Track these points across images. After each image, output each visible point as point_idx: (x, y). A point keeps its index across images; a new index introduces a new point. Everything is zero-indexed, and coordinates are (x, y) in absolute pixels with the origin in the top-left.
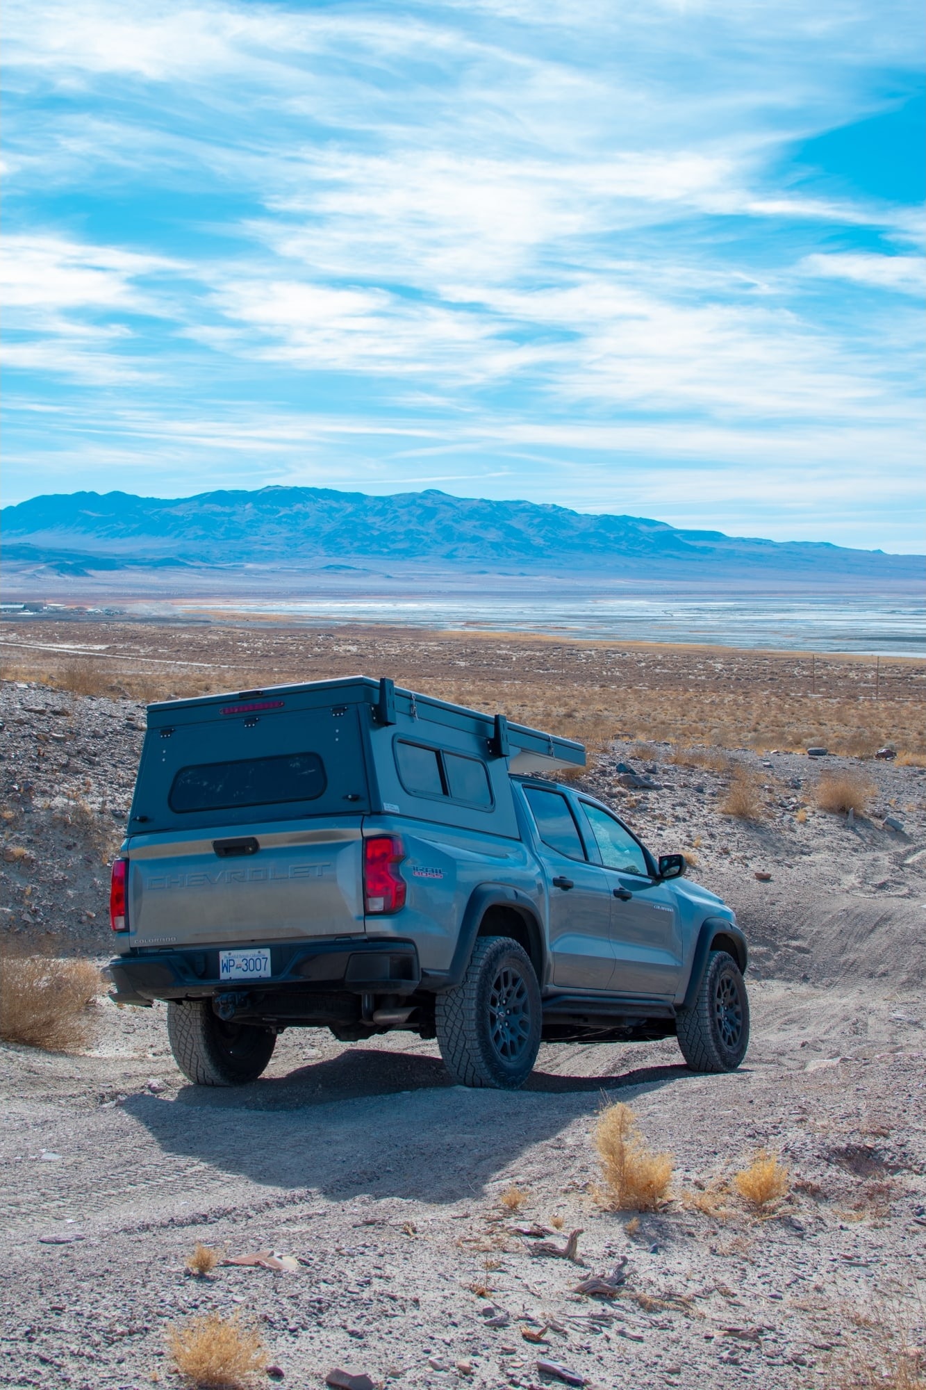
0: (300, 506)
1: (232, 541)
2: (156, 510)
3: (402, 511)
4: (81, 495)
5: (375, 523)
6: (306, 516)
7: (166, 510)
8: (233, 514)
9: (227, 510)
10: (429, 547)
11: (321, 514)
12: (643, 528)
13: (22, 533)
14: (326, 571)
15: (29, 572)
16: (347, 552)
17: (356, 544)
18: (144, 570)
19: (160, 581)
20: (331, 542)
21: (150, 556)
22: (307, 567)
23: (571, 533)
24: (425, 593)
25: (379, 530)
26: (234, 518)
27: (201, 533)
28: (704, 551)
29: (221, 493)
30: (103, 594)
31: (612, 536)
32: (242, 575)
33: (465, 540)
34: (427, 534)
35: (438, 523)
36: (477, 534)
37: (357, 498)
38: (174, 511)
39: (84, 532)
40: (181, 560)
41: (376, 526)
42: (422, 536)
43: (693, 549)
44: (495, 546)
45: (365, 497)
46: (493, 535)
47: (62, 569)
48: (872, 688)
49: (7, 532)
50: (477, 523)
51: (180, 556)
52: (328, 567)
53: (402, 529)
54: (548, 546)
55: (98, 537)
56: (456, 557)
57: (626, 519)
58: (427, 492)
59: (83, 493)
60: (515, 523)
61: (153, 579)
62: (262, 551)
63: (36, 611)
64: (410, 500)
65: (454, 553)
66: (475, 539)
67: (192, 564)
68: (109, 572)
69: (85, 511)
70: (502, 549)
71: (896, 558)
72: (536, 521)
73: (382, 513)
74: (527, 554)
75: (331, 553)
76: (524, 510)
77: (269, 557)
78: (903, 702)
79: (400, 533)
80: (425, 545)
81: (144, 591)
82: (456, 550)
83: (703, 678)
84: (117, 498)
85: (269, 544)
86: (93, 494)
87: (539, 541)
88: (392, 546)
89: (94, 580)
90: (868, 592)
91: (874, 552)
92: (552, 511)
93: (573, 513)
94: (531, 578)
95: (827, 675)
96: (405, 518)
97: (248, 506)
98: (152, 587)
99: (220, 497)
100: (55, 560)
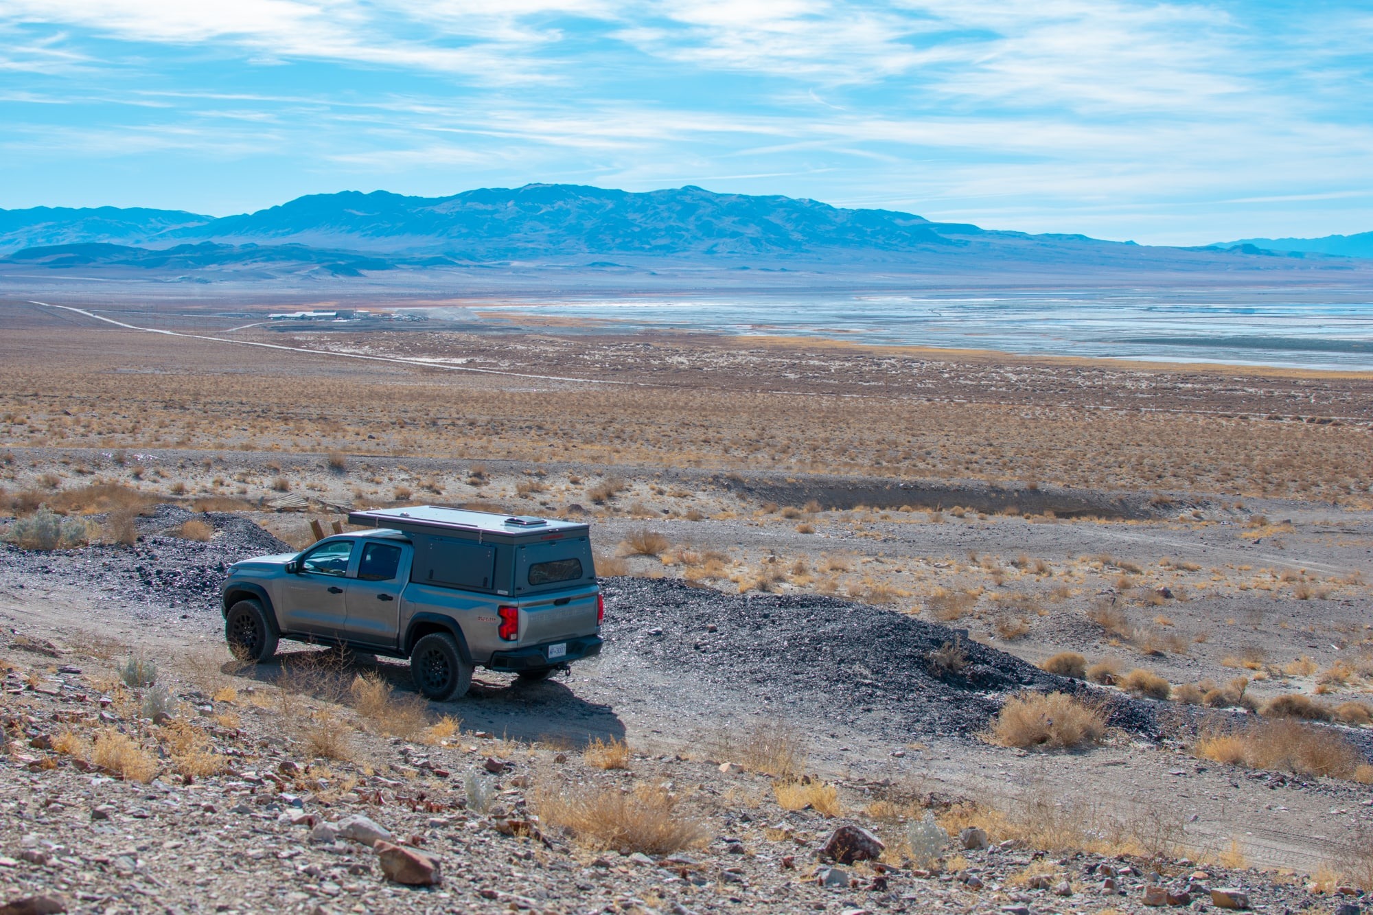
0: (561, 203)
1: (495, 239)
2: (420, 209)
3: (662, 207)
4: (346, 194)
5: (635, 220)
6: (568, 212)
7: (430, 208)
8: (496, 211)
9: (489, 207)
10: (690, 243)
11: (581, 211)
12: (899, 222)
13: (288, 233)
14: (591, 268)
15: (303, 273)
16: (610, 249)
17: (618, 241)
18: (414, 269)
19: (432, 281)
20: (593, 240)
21: (417, 255)
22: (572, 264)
23: (828, 227)
24: (690, 290)
25: (640, 227)
26: (497, 216)
27: (464, 231)
28: (957, 244)
29: (483, 191)
30: (380, 294)
31: (869, 230)
32: (510, 273)
33: (725, 236)
34: (688, 230)
35: (698, 219)
36: (736, 229)
37: (617, 194)
38: (439, 210)
39: (350, 232)
40: (449, 259)
41: (637, 223)
42: (683, 233)
43: (949, 242)
44: (755, 241)
45: (626, 194)
46: (752, 231)
47: (336, 270)
48: (1148, 398)
49: (272, 232)
50: (736, 219)
51: (447, 254)
52: (593, 264)
53: (662, 226)
54: (807, 241)
55: (364, 236)
56: (715, 252)
57: (881, 213)
58: (685, 188)
59: (348, 192)
60: (773, 218)
61: (424, 278)
62: (526, 249)
63: (347, 318)
64: (671, 196)
65: (714, 249)
66: (734, 235)
67: (459, 263)
68: (380, 272)
69: (350, 211)
70: (762, 245)
71: (1149, 249)
72: (794, 216)
73: (642, 209)
74: (786, 249)
75: (593, 250)
76: (781, 205)
77: (533, 254)
78: (1177, 413)
79: (661, 230)
80: (685, 241)
81: (418, 291)
82: (716, 245)
83: (1004, 389)
84: (382, 198)
85: (532, 241)
86: (357, 193)
87: (796, 236)
88: (653, 243)
89: (368, 281)
90: (1122, 285)
91: (1127, 243)
92: (809, 205)
93: (829, 207)
94: (791, 273)
95: (1108, 385)
96: (665, 214)
97: (510, 204)
98: (426, 287)
99: (482, 195)
100: (328, 261)
